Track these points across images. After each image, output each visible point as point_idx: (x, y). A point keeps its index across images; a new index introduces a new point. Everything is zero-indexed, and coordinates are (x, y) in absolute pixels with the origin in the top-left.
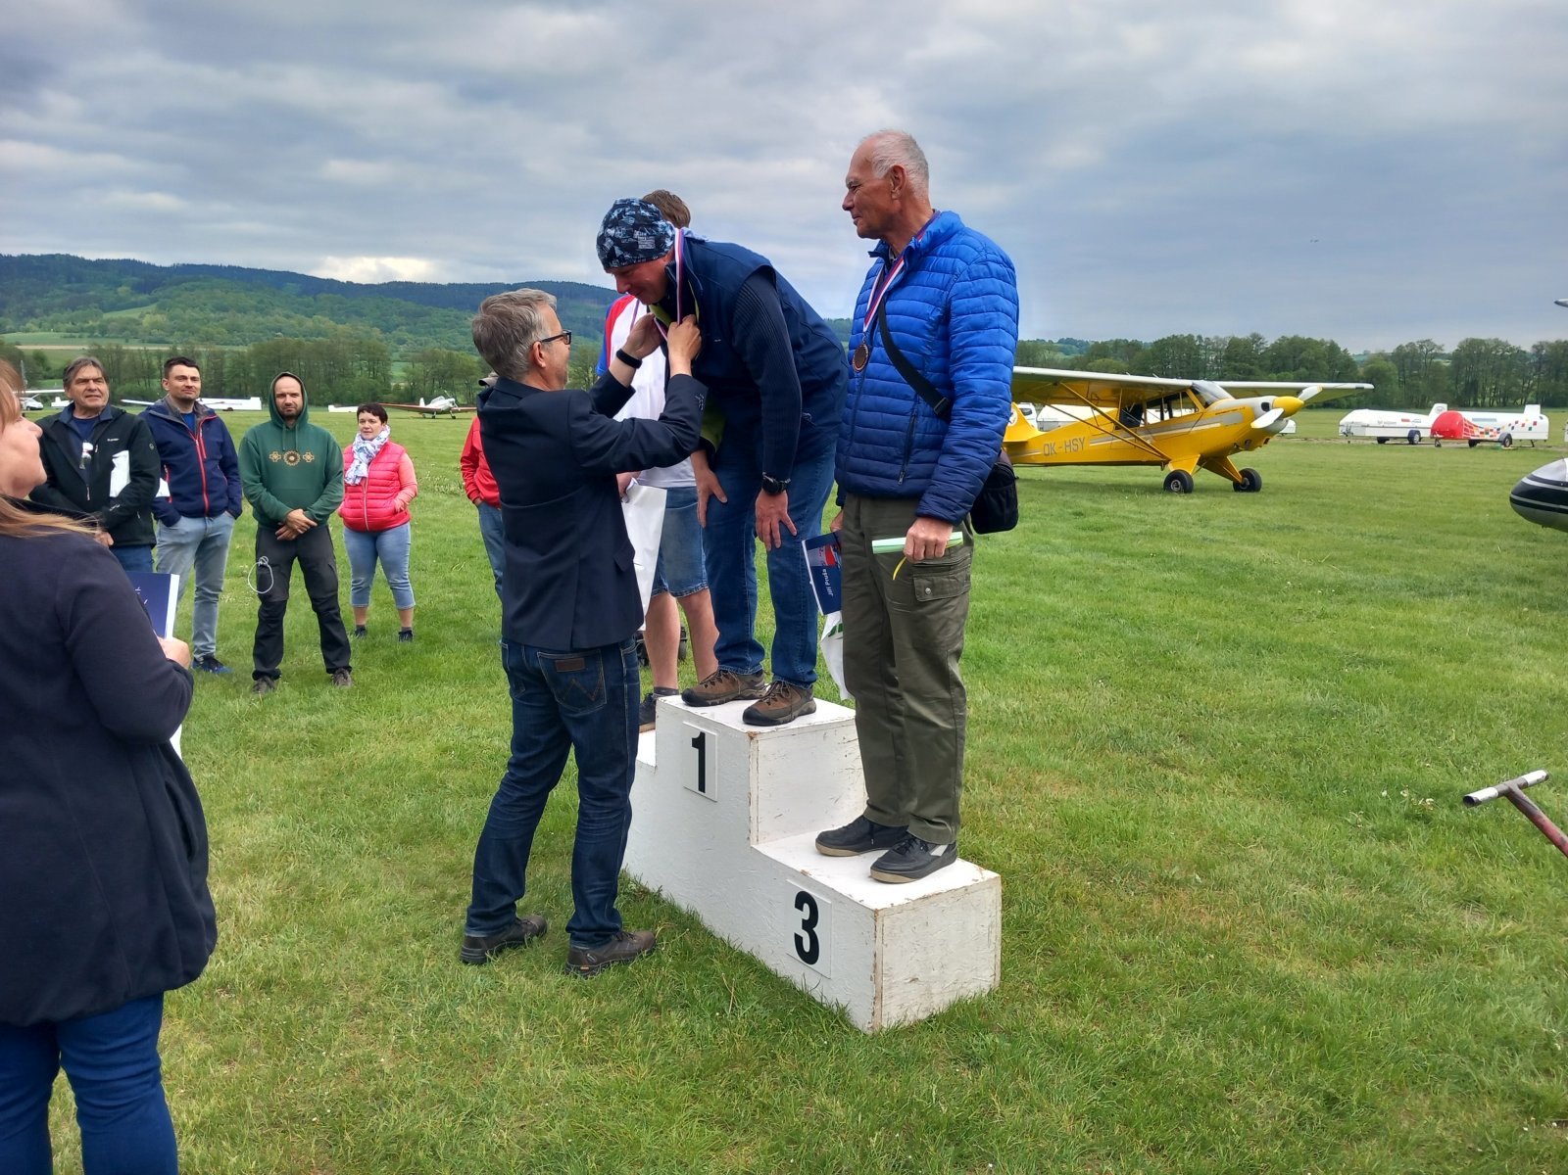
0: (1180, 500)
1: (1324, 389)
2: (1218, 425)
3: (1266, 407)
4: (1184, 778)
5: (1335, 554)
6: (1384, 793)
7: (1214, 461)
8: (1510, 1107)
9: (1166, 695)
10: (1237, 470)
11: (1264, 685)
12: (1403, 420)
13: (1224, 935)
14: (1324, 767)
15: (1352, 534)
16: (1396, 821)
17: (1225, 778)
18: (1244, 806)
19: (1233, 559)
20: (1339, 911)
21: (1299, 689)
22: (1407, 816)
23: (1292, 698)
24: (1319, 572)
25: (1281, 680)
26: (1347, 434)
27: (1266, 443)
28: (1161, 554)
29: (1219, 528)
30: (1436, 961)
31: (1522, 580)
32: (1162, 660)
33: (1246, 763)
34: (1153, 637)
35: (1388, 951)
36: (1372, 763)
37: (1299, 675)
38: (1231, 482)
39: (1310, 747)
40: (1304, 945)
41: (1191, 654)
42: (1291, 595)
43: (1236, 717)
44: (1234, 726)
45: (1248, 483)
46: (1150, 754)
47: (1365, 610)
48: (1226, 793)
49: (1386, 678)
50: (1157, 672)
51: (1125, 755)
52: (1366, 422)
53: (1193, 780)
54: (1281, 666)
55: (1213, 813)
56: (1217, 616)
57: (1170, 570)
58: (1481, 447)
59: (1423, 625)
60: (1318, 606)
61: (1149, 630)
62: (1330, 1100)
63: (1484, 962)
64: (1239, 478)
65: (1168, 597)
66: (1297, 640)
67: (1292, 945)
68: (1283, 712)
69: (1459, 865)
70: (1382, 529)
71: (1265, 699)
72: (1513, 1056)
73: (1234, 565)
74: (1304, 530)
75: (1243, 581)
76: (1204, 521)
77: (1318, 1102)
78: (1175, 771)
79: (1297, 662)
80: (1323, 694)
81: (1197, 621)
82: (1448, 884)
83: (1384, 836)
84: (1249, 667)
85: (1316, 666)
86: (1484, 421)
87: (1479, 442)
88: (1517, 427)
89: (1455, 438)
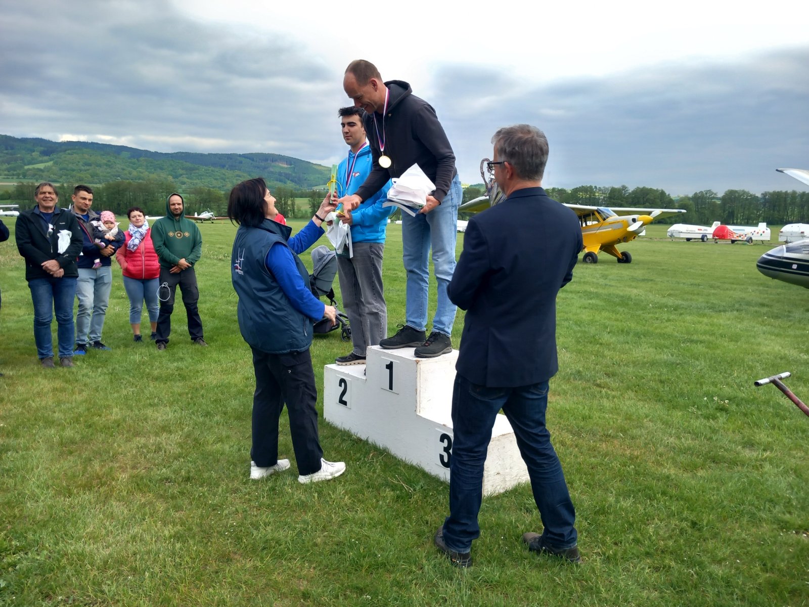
0: (592, 266)
1: (663, 212)
2: (610, 229)
3: (634, 220)
4: (609, 392)
5: (672, 292)
6: (705, 399)
7: (608, 247)
8: (775, 526)
9: (596, 355)
10: (620, 253)
11: (644, 351)
12: (699, 230)
13: (637, 458)
14: (675, 387)
15: (679, 283)
16: (712, 411)
17: (630, 392)
18: (640, 404)
19: (621, 294)
20: (689, 449)
21: (661, 353)
22: (716, 409)
23: (658, 357)
24: (664, 300)
25: (651, 350)
26: (672, 236)
27: (634, 238)
28: (585, 291)
29: (613, 280)
30: (736, 469)
31: (763, 305)
32: (593, 340)
33: (638, 386)
34: (587, 329)
35: (712, 465)
36: (698, 386)
37: (659, 347)
38: (616, 258)
39: (668, 379)
40: (675, 463)
41: (606, 338)
42: (652, 311)
43: (631, 365)
44: (631, 369)
45: (625, 259)
46: (592, 382)
47: (688, 318)
48: (629, 399)
49: (701, 348)
50: (591, 345)
51: (580, 382)
52: (681, 230)
53: (613, 393)
54: (651, 343)
55: (625, 407)
56: (617, 320)
57: (591, 299)
58: (738, 244)
59: (717, 325)
60: (665, 316)
61: (584, 326)
62: (694, 524)
63: (758, 469)
64: (620, 256)
65: (591, 311)
66: (657, 331)
67: (669, 462)
68: (653, 364)
69: (743, 429)
70: (693, 281)
71: (644, 357)
72: (774, 507)
73: (622, 297)
74: (655, 281)
75: (627, 304)
76: (605, 277)
77: (689, 524)
78: (605, 389)
79: (658, 341)
80: (672, 355)
81: (607, 322)
82: (738, 437)
83: (707, 417)
84: (635, 343)
85: (667, 343)
86: (739, 231)
87: (736, 241)
88: (755, 234)
89: (724, 239)
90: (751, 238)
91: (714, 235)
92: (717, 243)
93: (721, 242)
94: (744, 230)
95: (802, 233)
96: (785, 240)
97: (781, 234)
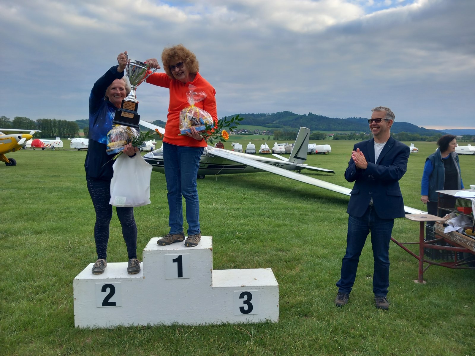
2: (2, 143)
3: (19, 137)
10: (8, 159)
27: (20, 149)
45: (12, 163)
64: (8, 161)
86: (46, 142)
87: (45, 148)
88: (55, 144)
89: (39, 147)
90: (53, 146)
91: (32, 145)
92: (35, 150)
93: (36, 149)
94: (49, 142)
95: (83, 143)
96: (74, 147)
97: (71, 144)
